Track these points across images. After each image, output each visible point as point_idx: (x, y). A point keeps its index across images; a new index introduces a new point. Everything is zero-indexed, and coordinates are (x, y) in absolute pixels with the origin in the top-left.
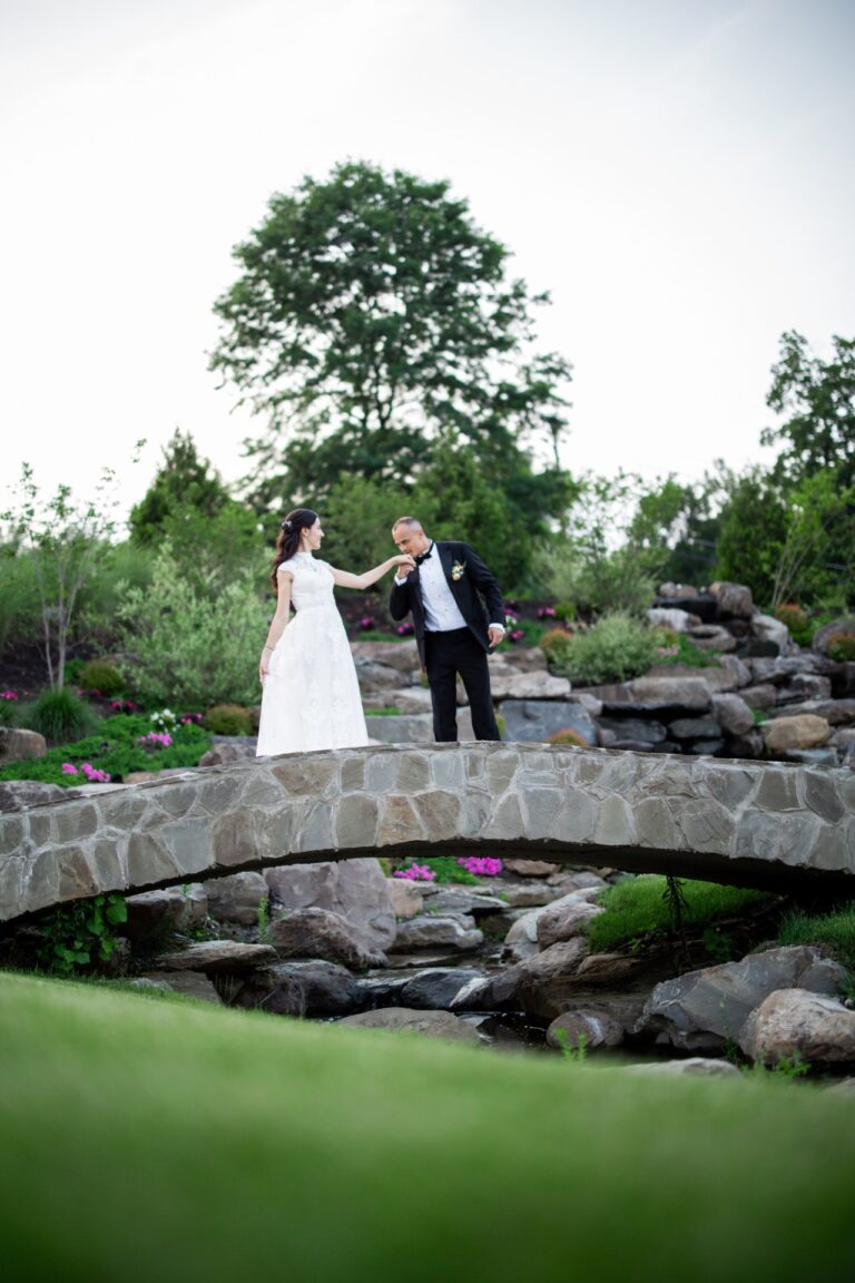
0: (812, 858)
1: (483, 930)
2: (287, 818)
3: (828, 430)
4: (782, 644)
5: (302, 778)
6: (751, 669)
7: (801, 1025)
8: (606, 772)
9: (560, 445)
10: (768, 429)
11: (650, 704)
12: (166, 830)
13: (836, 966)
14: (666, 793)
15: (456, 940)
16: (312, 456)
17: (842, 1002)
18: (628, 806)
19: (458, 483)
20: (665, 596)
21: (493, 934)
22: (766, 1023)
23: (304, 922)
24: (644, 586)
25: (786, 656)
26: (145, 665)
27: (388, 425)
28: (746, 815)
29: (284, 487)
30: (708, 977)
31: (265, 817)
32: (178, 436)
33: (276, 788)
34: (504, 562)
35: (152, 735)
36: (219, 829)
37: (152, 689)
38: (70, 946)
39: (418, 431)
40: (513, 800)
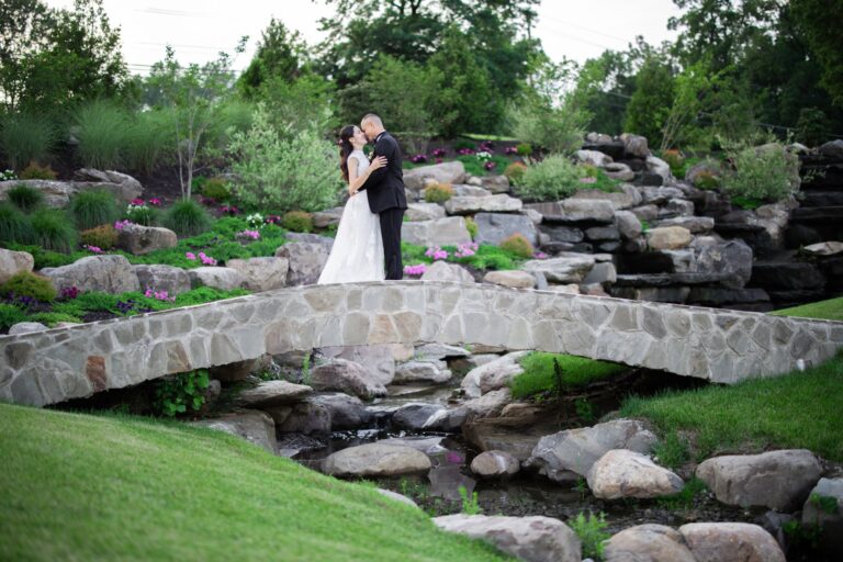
0: (644, 361)
1: (452, 370)
2: (312, 327)
3: (713, 20)
4: (665, 176)
5: (322, 301)
6: (643, 194)
7: (623, 475)
8: (516, 302)
9: (531, 28)
10: (673, 18)
11: (575, 216)
12: (235, 331)
13: (651, 435)
14: (554, 317)
15: (434, 378)
16: (365, 32)
17: (652, 459)
18: (529, 325)
19: (457, 62)
20: (590, 141)
21: (459, 372)
22: (602, 472)
23: (333, 368)
24: (576, 134)
25: (667, 186)
26: (245, 182)
27: (417, 11)
28: (604, 332)
29: (346, 52)
30: (572, 436)
31: (298, 324)
32: (273, 24)
33: (305, 306)
34: (485, 115)
35: (247, 231)
36: (269, 331)
37: (249, 198)
38: (173, 402)
39: (437, 16)
40: (456, 319)
